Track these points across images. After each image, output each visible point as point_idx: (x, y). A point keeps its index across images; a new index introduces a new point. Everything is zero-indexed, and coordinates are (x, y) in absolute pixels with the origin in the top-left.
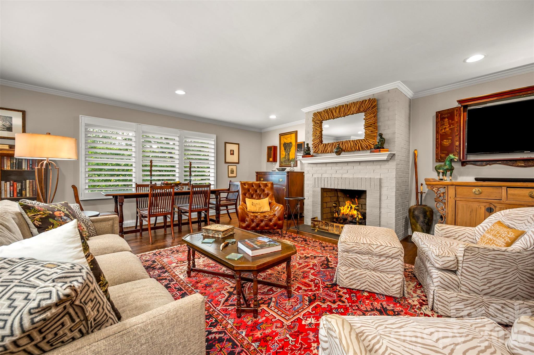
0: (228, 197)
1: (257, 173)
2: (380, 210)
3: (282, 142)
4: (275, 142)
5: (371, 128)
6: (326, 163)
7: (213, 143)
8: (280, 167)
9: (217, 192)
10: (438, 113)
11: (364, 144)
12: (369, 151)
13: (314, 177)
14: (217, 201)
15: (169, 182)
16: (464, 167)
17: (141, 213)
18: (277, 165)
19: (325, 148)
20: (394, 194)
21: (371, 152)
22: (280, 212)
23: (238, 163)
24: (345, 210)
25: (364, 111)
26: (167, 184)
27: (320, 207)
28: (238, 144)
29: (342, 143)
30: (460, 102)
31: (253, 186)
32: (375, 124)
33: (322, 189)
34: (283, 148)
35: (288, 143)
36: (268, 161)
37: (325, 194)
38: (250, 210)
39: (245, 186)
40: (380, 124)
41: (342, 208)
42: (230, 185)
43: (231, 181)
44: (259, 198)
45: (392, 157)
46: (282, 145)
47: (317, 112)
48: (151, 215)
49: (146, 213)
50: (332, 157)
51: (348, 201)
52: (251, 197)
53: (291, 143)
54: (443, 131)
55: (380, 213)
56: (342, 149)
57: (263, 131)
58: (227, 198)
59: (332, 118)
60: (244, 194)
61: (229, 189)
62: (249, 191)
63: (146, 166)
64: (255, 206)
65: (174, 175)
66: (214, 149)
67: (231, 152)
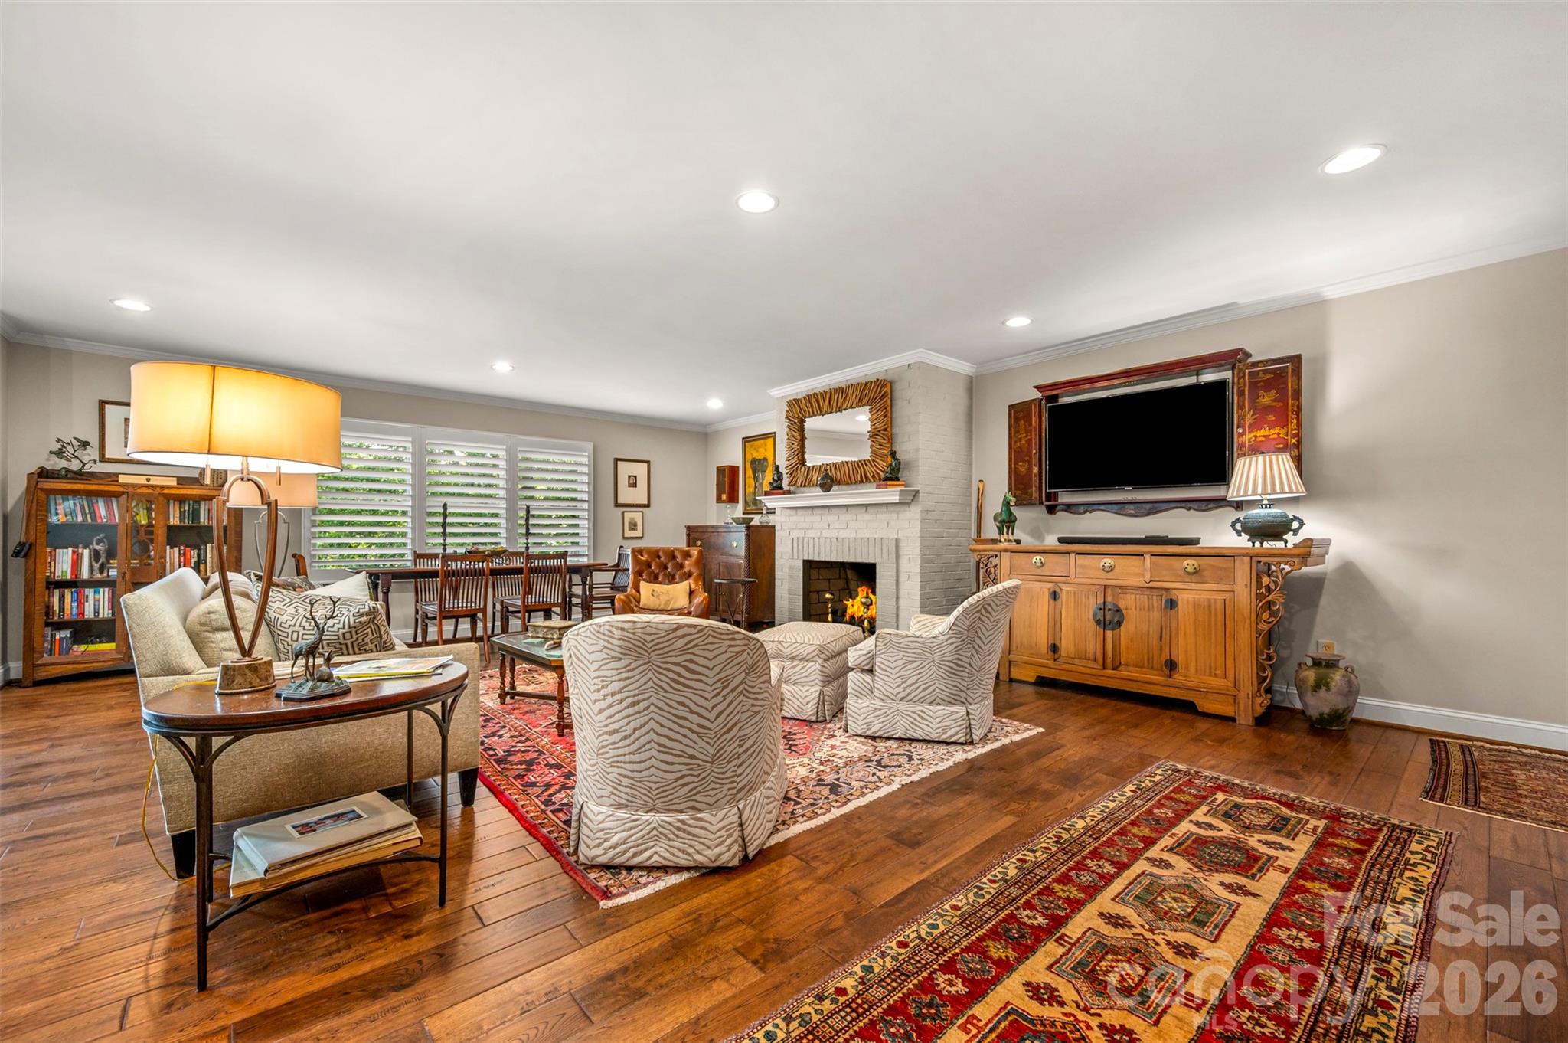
0: (616, 582)
1: (689, 528)
2: (897, 603)
3: (749, 458)
4: (732, 455)
5: (879, 439)
6: (812, 508)
7: (585, 460)
8: (744, 513)
9: (583, 570)
10: (1011, 407)
11: (870, 470)
12: (875, 485)
13: (791, 536)
14: (584, 590)
15: (481, 548)
16: (1054, 516)
17: (425, 611)
18: (738, 511)
19: (808, 475)
20: (918, 570)
21: (878, 487)
22: (702, 606)
23: (648, 506)
24: (856, 607)
25: (867, 404)
26: (477, 552)
27: (801, 601)
28: (648, 462)
29: (836, 468)
30: (1039, 388)
31: (659, 557)
32: (885, 430)
33: (804, 561)
34: (750, 472)
35: (759, 460)
36: (719, 500)
37: (814, 574)
38: (645, 605)
39: (642, 556)
40: (896, 430)
41: (849, 603)
42: (620, 555)
43: (621, 547)
44: (671, 579)
45: (914, 496)
46: (748, 464)
47: (794, 400)
48: (445, 615)
49: (433, 609)
50: (813, 496)
51: (864, 587)
52: (654, 579)
53: (765, 459)
54: (1018, 444)
55: (898, 608)
56: (831, 479)
57: (709, 431)
58: (612, 584)
59: (818, 414)
60: (639, 574)
61: (618, 565)
62: (650, 566)
63: (432, 514)
64: (658, 596)
65: (495, 535)
66: (588, 474)
67: (631, 482)
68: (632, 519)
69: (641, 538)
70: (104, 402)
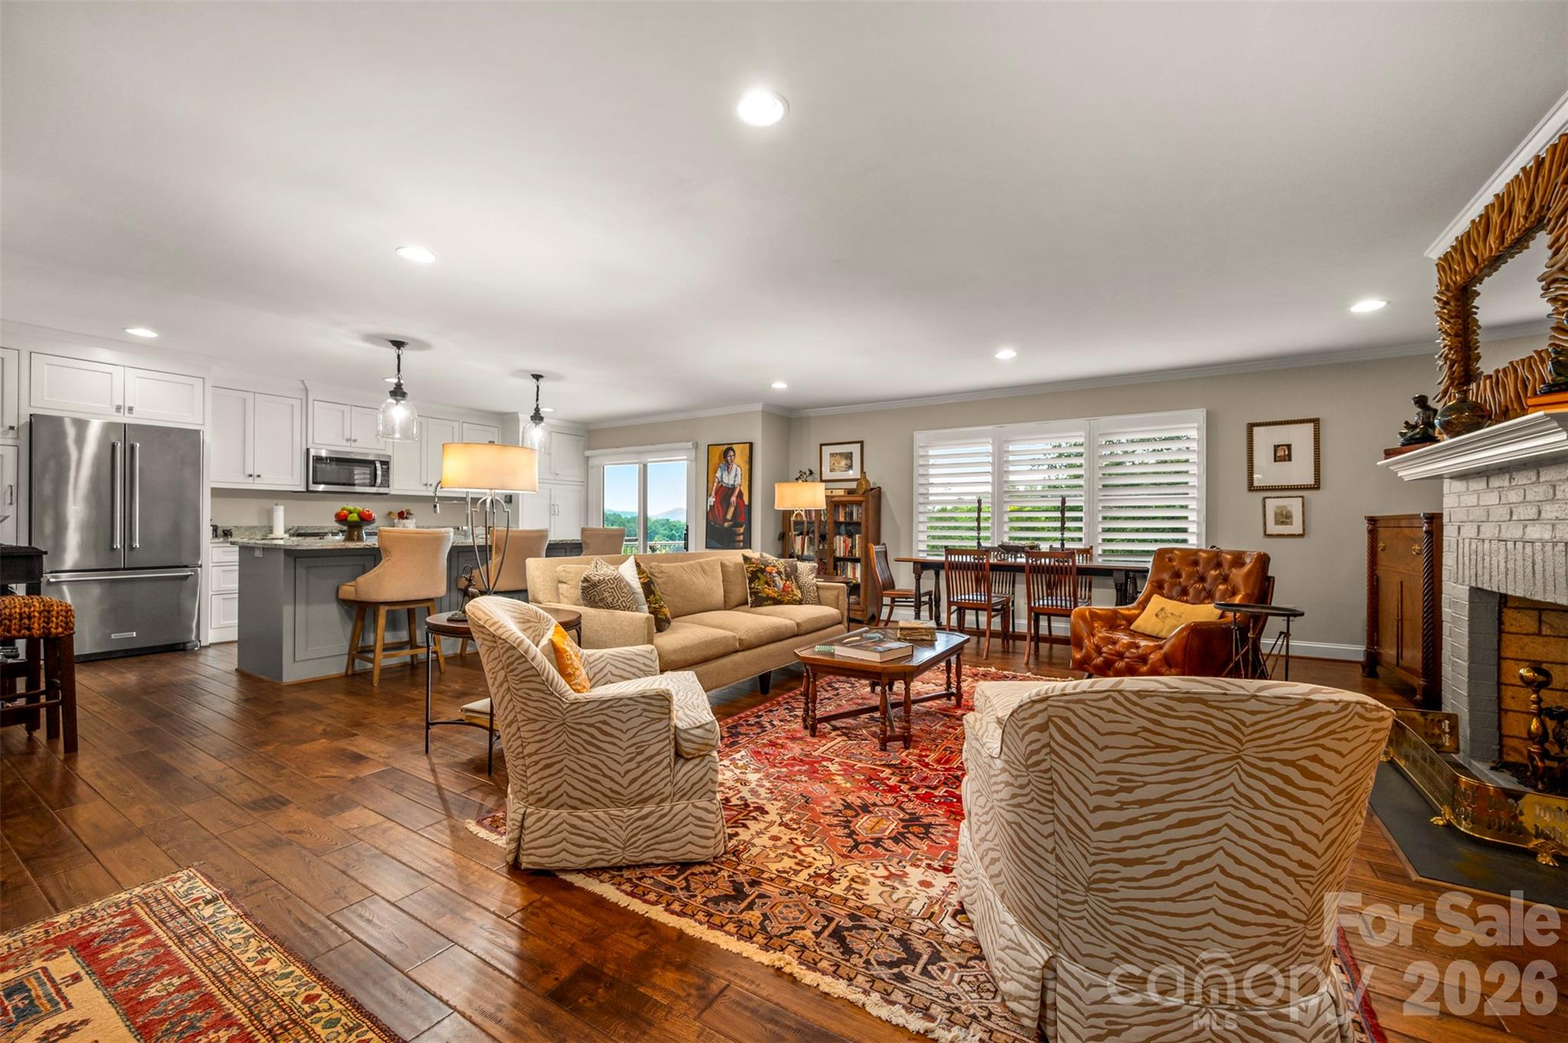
70: (821, 445)
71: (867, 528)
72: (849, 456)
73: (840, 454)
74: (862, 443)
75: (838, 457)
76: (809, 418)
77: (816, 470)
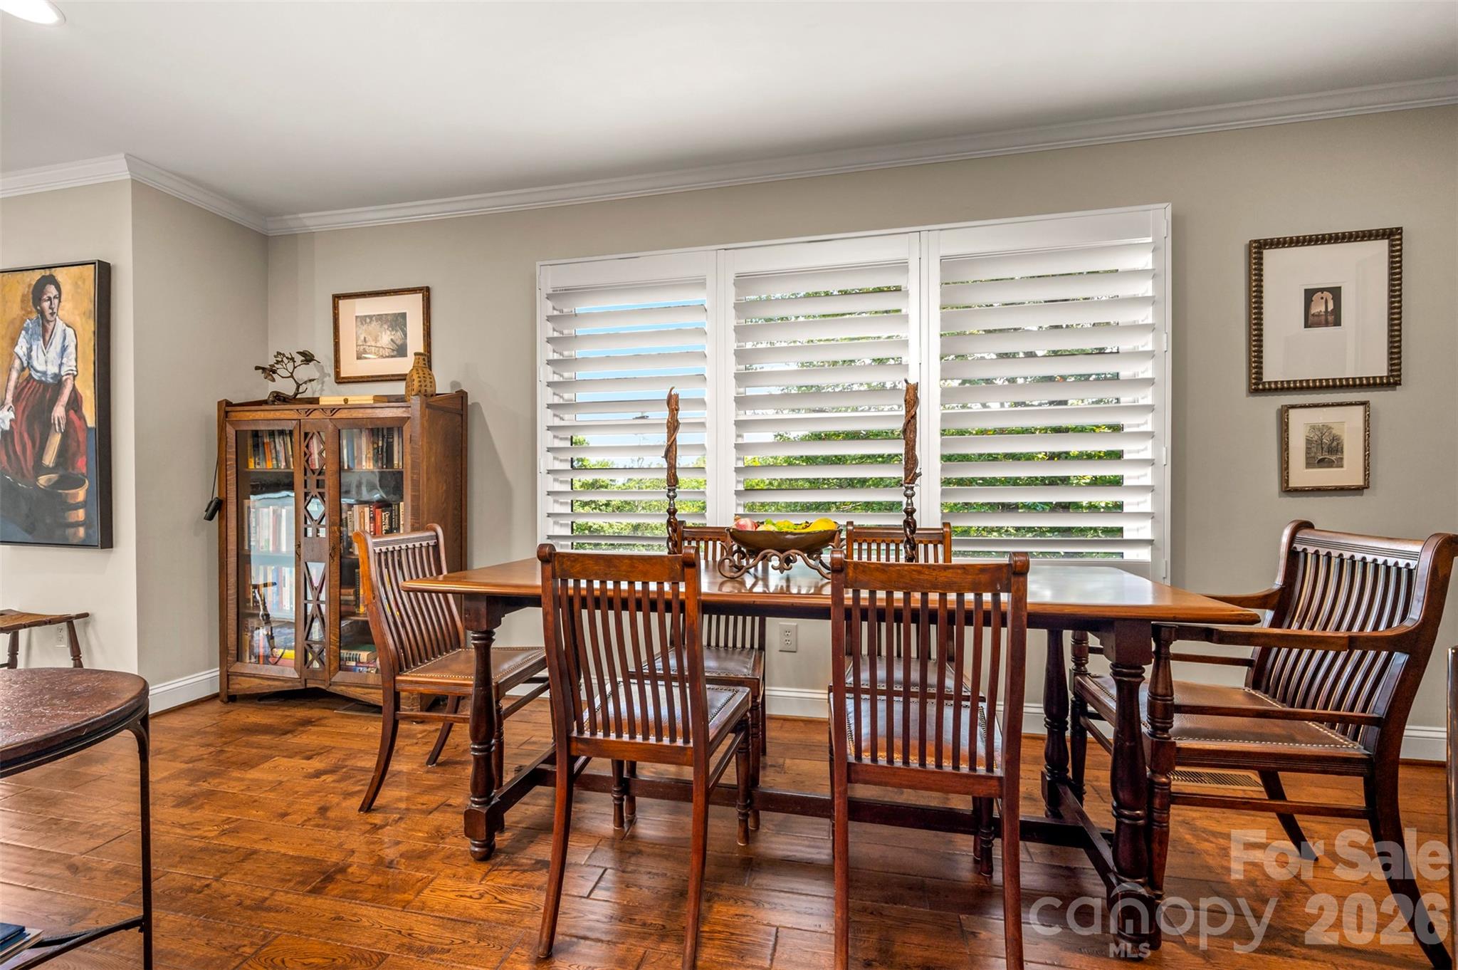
7: (1144, 261)
23: (1390, 383)
28: (1392, 237)
42: (1295, 555)
43: (1303, 526)
66: (1154, 274)
67: (1318, 308)
68: (1324, 429)
69: (1358, 490)
70: (337, 298)
71: (415, 484)
72: (398, 321)
73: (380, 318)
74: (426, 292)
75: (375, 325)
76: (311, 235)
77: (323, 352)
